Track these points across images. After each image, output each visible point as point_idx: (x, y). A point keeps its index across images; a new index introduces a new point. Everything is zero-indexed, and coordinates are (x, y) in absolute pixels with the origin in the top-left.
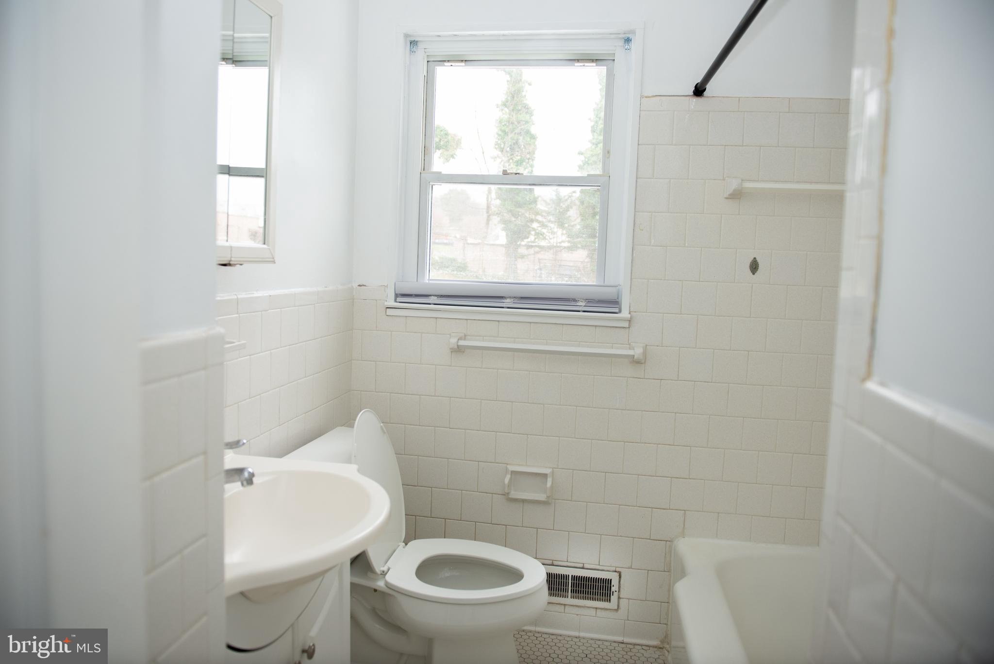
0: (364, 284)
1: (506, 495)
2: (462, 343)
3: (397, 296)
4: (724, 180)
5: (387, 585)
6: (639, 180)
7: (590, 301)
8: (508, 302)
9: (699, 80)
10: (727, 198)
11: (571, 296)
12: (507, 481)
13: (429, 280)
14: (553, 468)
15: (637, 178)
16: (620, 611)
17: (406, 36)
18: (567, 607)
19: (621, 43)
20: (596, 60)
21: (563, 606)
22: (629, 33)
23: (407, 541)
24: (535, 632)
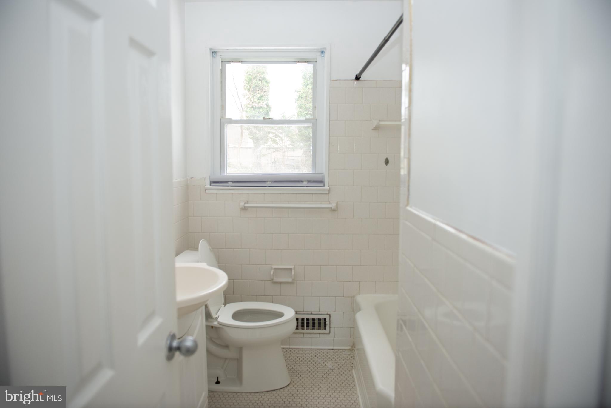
0: (193, 177)
1: (272, 280)
2: (246, 205)
3: (211, 183)
4: (371, 120)
5: (219, 323)
6: (331, 121)
7: (309, 181)
8: (268, 184)
9: (358, 72)
10: (373, 129)
11: (300, 179)
12: (272, 273)
13: (227, 174)
14: (295, 265)
15: (330, 120)
16: (331, 334)
17: (211, 49)
18: (305, 334)
19: (320, 53)
20: (308, 61)
21: (303, 334)
22: (323, 49)
23: (225, 304)
24: (290, 348)
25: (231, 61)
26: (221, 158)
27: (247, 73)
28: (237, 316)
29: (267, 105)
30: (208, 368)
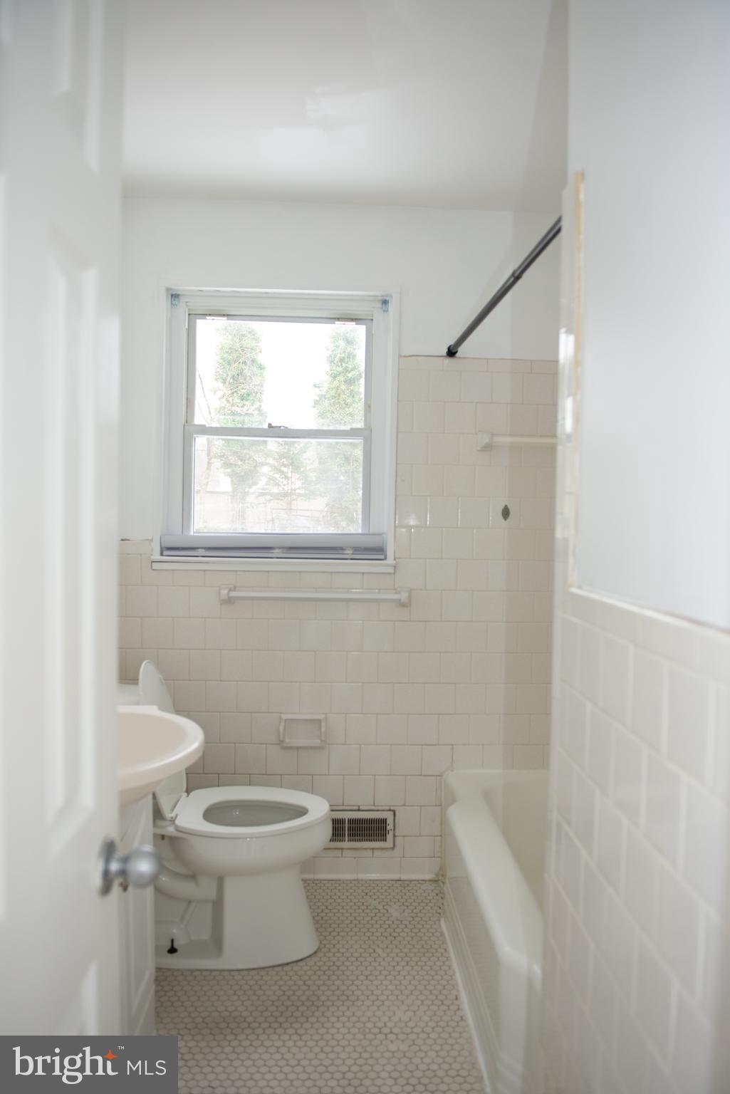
0: (128, 538)
1: (281, 743)
2: (233, 594)
3: (162, 549)
4: (476, 434)
5: (178, 828)
6: (399, 434)
7: (357, 549)
8: (276, 552)
9: (452, 341)
10: (479, 451)
11: (339, 545)
12: (281, 729)
13: (194, 533)
14: (326, 713)
15: (397, 432)
16: (397, 849)
17: (168, 290)
18: (344, 850)
19: (379, 305)
20: (356, 319)
21: (340, 851)
22: (387, 296)
23: (188, 791)
24: (314, 880)
25: (206, 315)
26: (185, 502)
27: (222, 349)
28: (212, 814)
29: (259, 409)
30: (158, 922)
